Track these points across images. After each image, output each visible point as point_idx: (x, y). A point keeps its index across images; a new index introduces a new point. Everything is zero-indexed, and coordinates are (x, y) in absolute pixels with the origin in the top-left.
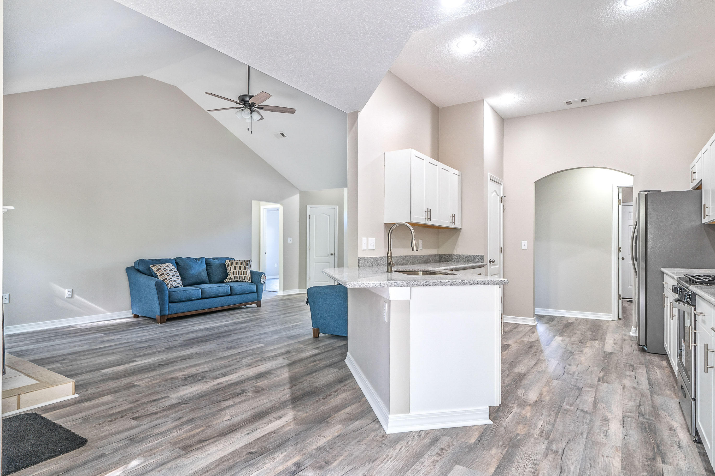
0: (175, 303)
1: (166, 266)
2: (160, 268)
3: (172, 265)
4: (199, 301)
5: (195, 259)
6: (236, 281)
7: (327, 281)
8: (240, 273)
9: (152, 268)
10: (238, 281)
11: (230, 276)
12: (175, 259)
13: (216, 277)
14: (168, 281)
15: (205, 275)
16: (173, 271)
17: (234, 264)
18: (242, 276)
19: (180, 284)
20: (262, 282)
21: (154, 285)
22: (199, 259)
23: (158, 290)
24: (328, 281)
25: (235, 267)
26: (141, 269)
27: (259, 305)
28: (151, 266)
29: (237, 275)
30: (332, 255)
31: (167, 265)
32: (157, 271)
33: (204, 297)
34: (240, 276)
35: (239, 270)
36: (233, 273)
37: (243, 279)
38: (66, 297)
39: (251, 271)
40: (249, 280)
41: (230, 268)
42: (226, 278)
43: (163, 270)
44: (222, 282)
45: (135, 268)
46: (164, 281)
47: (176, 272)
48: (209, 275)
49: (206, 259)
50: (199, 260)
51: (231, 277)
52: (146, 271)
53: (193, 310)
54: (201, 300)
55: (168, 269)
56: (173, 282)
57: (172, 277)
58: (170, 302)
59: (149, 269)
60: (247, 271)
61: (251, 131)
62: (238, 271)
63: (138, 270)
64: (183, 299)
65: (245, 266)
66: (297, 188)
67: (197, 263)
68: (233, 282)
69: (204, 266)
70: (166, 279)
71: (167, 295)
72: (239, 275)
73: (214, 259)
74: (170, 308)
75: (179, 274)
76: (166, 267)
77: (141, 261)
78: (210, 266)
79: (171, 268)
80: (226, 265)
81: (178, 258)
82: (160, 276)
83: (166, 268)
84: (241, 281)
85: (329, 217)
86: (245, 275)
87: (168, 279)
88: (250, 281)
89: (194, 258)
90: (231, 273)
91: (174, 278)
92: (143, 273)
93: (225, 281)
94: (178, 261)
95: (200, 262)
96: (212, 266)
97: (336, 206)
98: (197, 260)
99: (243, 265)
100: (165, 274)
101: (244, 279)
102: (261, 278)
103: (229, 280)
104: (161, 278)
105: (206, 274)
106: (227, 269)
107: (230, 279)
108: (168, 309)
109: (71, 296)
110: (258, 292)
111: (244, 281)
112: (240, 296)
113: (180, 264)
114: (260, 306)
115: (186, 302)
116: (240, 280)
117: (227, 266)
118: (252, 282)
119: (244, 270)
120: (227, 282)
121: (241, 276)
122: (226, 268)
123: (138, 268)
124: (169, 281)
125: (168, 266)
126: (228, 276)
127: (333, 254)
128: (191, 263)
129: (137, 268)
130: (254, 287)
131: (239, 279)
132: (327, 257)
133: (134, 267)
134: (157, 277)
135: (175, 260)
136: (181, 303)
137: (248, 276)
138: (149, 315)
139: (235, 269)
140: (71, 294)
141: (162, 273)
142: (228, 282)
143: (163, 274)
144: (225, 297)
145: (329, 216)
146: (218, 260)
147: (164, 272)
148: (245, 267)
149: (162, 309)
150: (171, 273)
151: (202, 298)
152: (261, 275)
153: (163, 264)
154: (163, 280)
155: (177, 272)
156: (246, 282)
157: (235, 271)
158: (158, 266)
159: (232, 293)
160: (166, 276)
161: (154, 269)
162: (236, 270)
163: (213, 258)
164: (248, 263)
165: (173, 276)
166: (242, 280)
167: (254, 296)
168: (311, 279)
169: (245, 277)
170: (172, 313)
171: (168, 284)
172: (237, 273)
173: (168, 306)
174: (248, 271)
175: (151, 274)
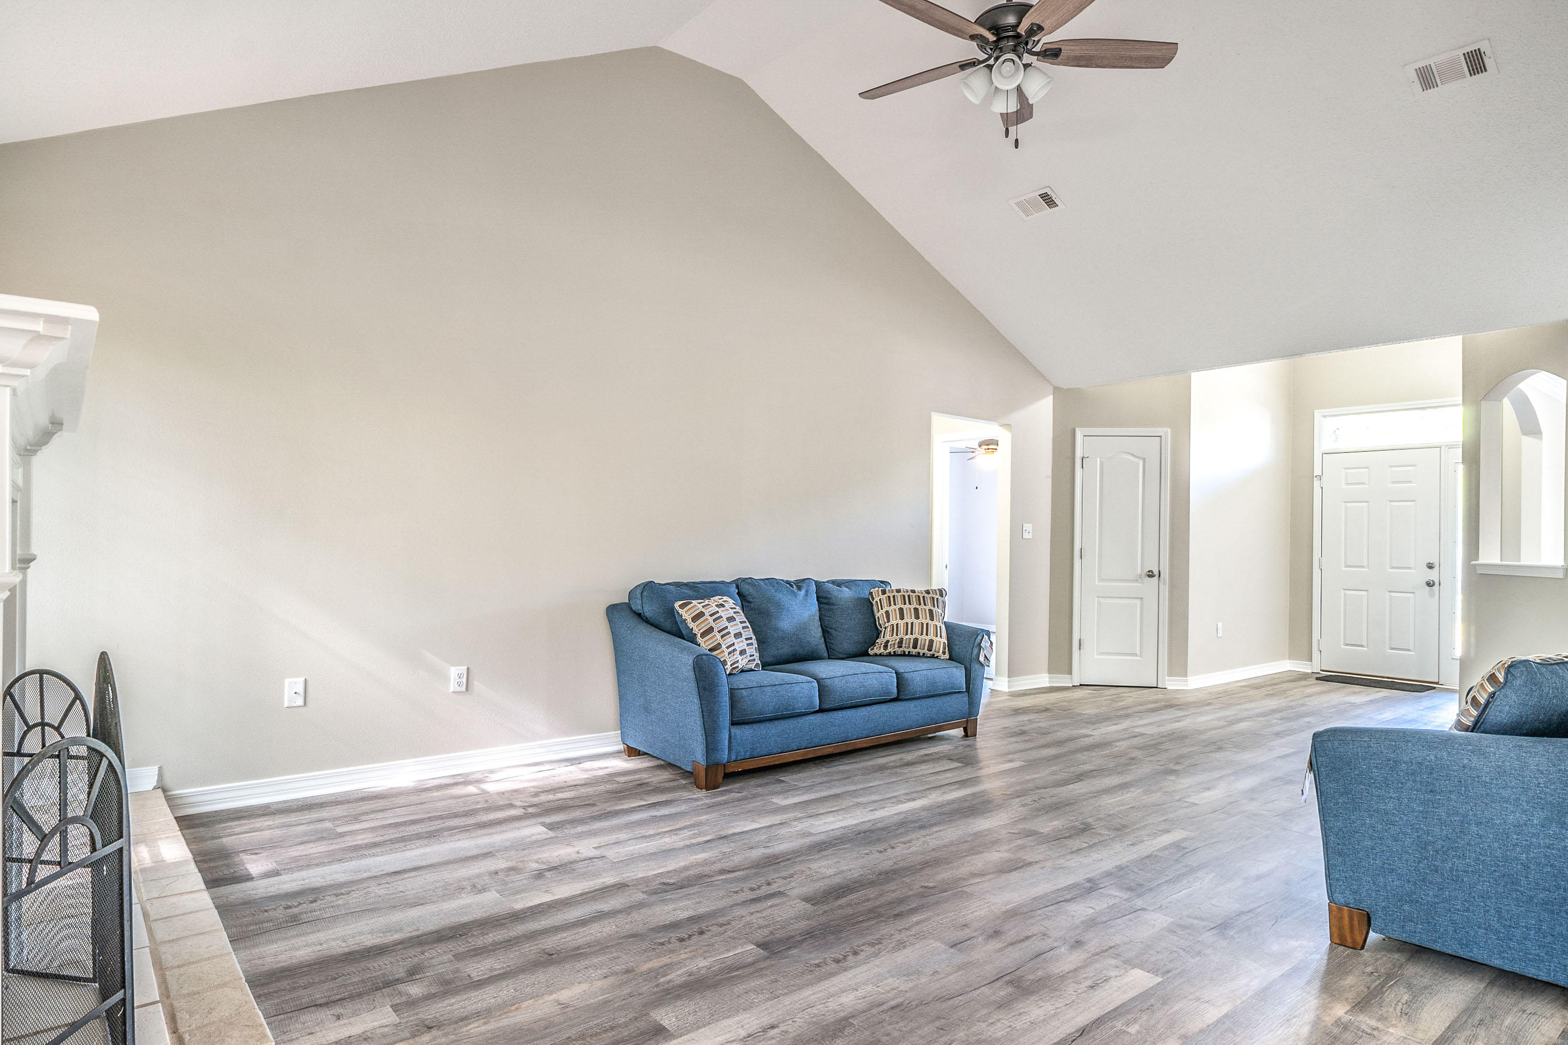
0: (746, 727)
1: (717, 606)
2: (703, 610)
3: (731, 601)
4: (812, 717)
5: (788, 582)
6: (903, 655)
7: (1136, 655)
8: (916, 629)
9: (680, 611)
10: (910, 655)
11: (887, 637)
12: (738, 583)
13: (846, 641)
14: (724, 654)
15: (816, 633)
16: (738, 620)
17: (899, 600)
18: (924, 639)
19: (754, 660)
20: (982, 659)
21: (691, 668)
22: (799, 584)
23: (701, 685)
24: (1138, 653)
25: (901, 610)
26: (648, 611)
27: (970, 732)
28: (677, 605)
29: (907, 637)
30: (1151, 574)
31: (721, 602)
32: (695, 619)
33: (826, 706)
34: (916, 640)
35: (915, 621)
36: (895, 629)
37: (926, 648)
38: (452, 690)
39: (945, 623)
40: (944, 653)
41: (887, 612)
42: (873, 644)
43: (711, 619)
44: (861, 654)
45: (631, 609)
46: (715, 653)
47: (744, 625)
48: (825, 632)
49: (816, 582)
50: (799, 588)
51: (888, 642)
52: (661, 620)
53: (795, 748)
54: (819, 715)
55: (724, 614)
56: (737, 656)
57: (735, 641)
58: (733, 723)
59: (671, 613)
60: (939, 625)
61: (1017, 140)
62: (912, 623)
63: (639, 615)
64: (768, 712)
65: (929, 606)
66: (1048, 381)
67: (795, 595)
68: (895, 655)
69: (813, 607)
70: (718, 646)
71: (726, 699)
72: (914, 636)
73: (838, 583)
74: (733, 740)
75: (750, 629)
76: (720, 610)
77: (649, 587)
78: (827, 604)
79: (731, 613)
80: (874, 603)
81: (744, 580)
82: (703, 635)
83: (718, 612)
84: (918, 655)
85: (1141, 463)
86: (931, 636)
87: (724, 647)
88: (947, 656)
89: (785, 579)
90: (889, 629)
91: (740, 645)
92: (652, 625)
93: (870, 652)
94: (746, 588)
95: (803, 592)
96: (833, 604)
97: (1165, 429)
98: (795, 587)
99: (910, 604)
100: (716, 630)
101: (930, 650)
102: (981, 647)
103: (882, 650)
104: (705, 644)
105: (820, 630)
106: (877, 615)
107: (886, 647)
108: (726, 743)
109: (463, 689)
110: (971, 689)
111: (929, 653)
112: (923, 702)
113: (749, 598)
114: (975, 735)
115: (776, 723)
116: (916, 650)
117: (875, 608)
118: (951, 659)
119: (930, 622)
120: (876, 655)
121: (920, 638)
122: (872, 611)
123: (639, 607)
124: (726, 654)
125: (722, 605)
126: (878, 637)
127: (1156, 573)
128: (779, 596)
129: (637, 607)
130: (958, 674)
131: (915, 647)
132: (1136, 581)
133: (628, 605)
134: (692, 639)
135: (737, 587)
136: (762, 726)
137: (941, 641)
138: (672, 756)
139: (902, 618)
140: (464, 680)
141: (708, 626)
142: (881, 655)
143: (711, 629)
144: (884, 707)
145: (1144, 459)
146: (849, 589)
147: (713, 625)
148: (931, 611)
149: (711, 746)
150: (733, 629)
151: (821, 710)
152: (979, 637)
153: (709, 597)
154: (710, 650)
155: (748, 624)
156: (933, 656)
157: (901, 623)
158: (697, 605)
159: (902, 693)
160: (719, 636)
161: (686, 614)
162: (904, 621)
163: (833, 582)
164: (940, 598)
165: (738, 635)
166: (922, 652)
167: (957, 703)
168: (1085, 645)
169: (931, 642)
170: (739, 758)
171: (724, 663)
172: (909, 629)
173: (727, 736)
174: (941, 624)
175: (678, 631)
